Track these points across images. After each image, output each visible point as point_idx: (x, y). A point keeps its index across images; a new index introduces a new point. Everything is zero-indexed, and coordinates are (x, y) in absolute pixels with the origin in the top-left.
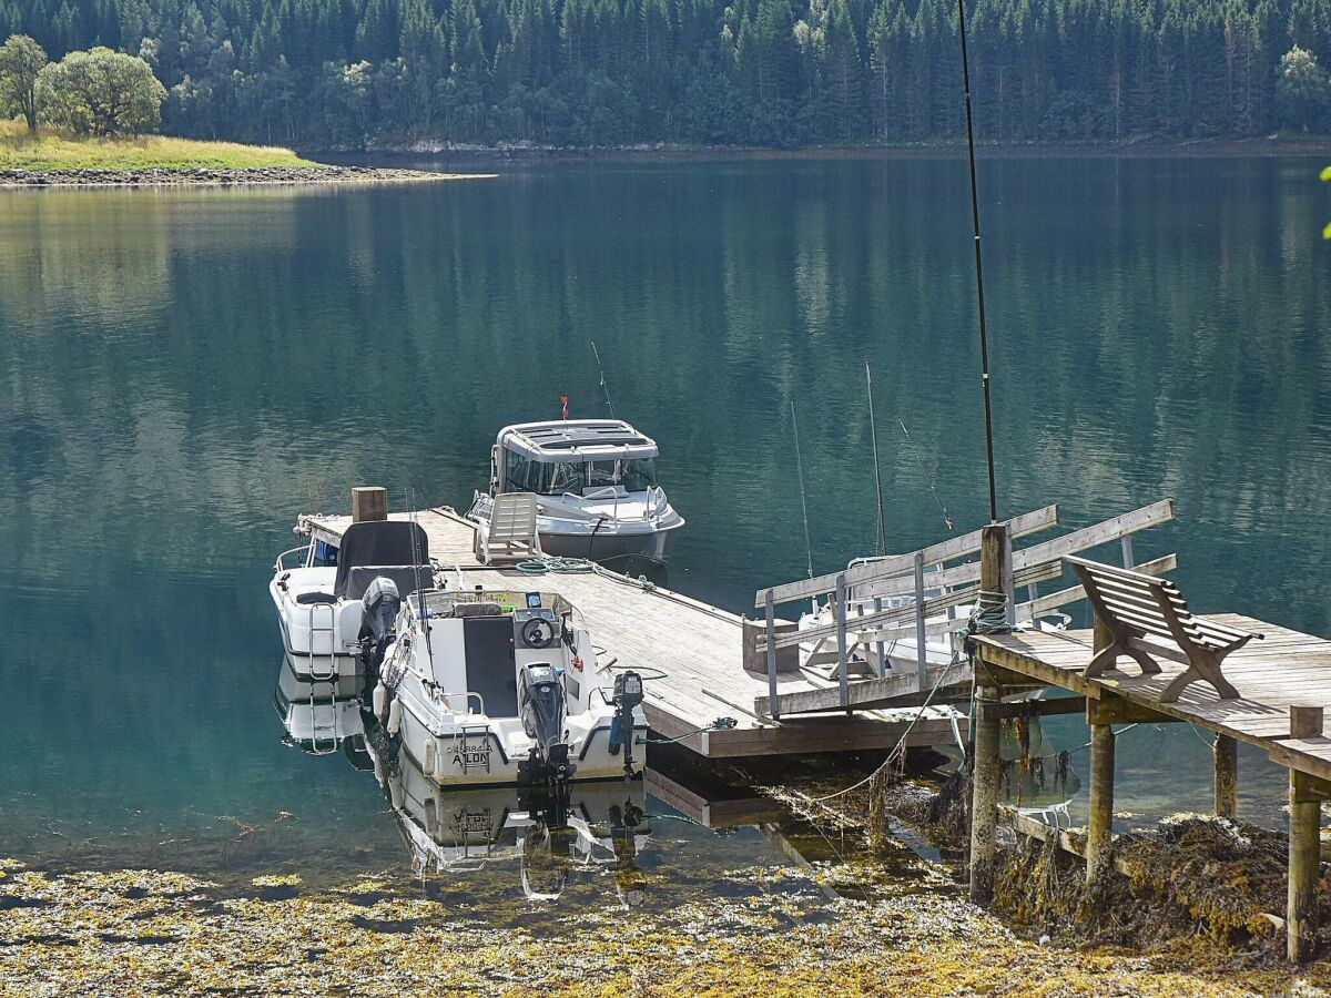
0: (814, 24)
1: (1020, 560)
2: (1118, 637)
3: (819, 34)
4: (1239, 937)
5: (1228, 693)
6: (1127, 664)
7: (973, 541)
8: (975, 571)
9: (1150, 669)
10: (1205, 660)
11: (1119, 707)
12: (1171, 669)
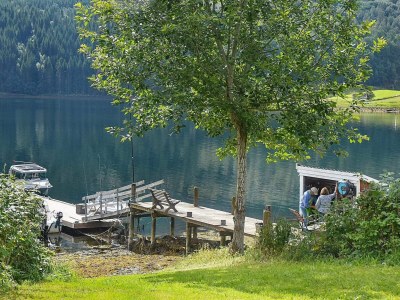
0: (42, 63)
1: (138, 190)
2: (157, 202)
3: (43, 66)
4: (178, 251)
5: (176, 211)
6: (158, 207)
7: (130, 186)
8: (130, 192)
9: (162, 208)
10: (172, 206)
11: (157, 214)
12: (166, 207)
